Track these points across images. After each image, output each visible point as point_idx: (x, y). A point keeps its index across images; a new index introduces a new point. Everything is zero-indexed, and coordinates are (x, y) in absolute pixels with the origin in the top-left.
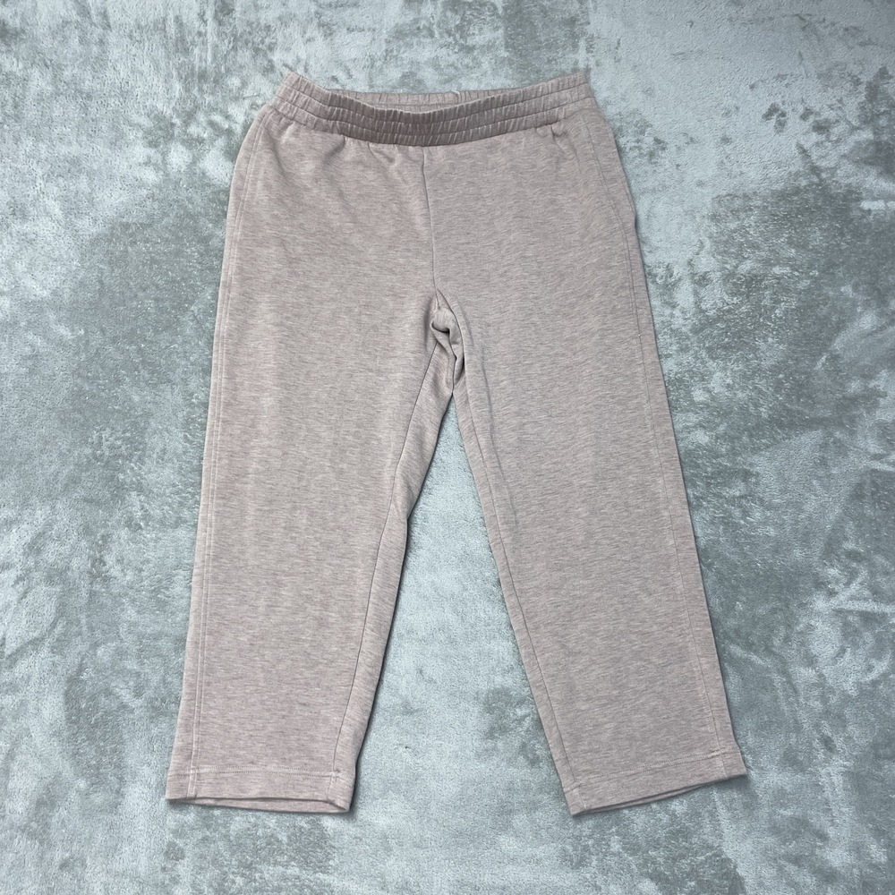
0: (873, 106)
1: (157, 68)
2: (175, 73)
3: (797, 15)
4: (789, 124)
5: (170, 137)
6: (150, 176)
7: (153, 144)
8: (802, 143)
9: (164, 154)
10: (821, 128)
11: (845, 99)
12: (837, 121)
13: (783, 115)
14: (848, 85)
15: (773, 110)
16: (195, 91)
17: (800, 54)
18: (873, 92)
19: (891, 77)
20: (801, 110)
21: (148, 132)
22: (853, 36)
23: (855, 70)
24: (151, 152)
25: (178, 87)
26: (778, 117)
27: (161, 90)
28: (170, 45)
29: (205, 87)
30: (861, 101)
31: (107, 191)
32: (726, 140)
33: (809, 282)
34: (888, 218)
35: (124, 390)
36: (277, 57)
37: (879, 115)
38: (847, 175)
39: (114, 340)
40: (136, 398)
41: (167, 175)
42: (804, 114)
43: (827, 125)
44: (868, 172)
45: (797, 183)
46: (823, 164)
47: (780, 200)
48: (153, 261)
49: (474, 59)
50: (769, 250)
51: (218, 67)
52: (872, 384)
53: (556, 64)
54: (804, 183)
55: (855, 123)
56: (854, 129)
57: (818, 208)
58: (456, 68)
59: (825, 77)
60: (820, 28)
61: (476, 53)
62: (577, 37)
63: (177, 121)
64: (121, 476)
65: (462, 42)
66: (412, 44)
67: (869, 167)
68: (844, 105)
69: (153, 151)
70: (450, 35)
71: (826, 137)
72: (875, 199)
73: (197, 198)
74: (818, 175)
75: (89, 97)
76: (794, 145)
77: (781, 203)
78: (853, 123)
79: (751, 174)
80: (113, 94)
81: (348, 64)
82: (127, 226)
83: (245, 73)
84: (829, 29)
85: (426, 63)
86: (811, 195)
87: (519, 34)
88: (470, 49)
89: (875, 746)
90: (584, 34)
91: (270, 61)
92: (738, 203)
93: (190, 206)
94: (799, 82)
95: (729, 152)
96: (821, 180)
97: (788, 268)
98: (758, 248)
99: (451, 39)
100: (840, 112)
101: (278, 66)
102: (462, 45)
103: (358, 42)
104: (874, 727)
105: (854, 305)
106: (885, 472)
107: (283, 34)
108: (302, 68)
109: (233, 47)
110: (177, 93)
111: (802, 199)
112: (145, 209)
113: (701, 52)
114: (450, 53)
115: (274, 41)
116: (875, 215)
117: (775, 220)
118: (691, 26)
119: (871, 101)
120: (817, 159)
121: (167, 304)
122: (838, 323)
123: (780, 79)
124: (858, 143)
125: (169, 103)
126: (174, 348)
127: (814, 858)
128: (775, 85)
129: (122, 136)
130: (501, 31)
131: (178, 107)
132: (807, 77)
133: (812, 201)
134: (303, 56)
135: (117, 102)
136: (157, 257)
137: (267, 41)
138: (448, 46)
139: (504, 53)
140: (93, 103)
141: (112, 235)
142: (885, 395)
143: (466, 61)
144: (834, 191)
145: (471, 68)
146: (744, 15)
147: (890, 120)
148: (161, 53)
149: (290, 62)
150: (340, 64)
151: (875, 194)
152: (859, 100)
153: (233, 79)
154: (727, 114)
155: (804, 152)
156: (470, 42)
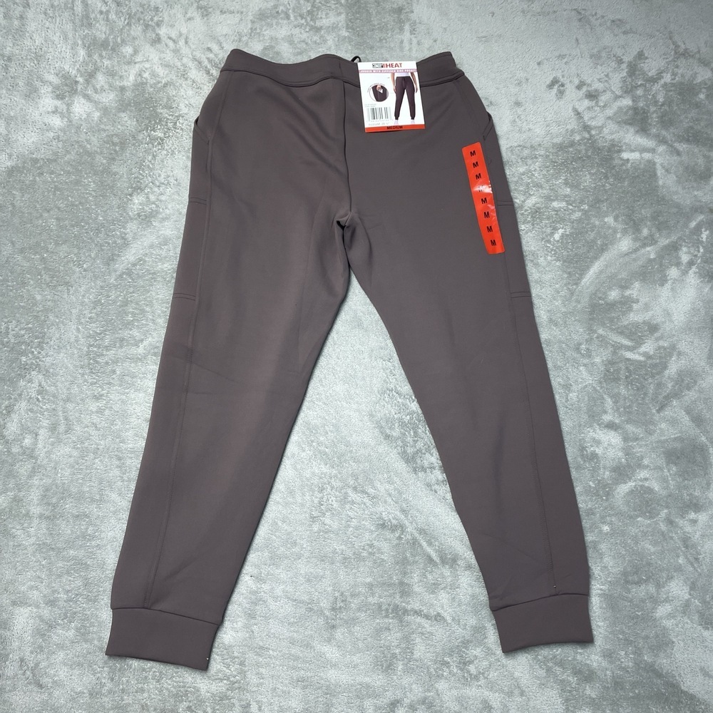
0: (633, 80)
1: (66, 38)
2: (80, 42)
3: (575, 10)
4: (567, 93)
5: (74, 92)
6: (57, 122)
7: (60, 97)
8: (577, 107)
9: (69, 105)
10: (592, 96)
11: (610, 74)
12: (604, 91)
13: (563, 85)
14: (613, 63)
15: (555, 82)
16: (96, 57)
17: (577, 40)
18: (633, 70)
19: (647, 58)
20: (576, 82)
21: (56, 88)
22: (618, 26)
23: (619, 52)
24: (58, 103)
25: (82, 53)
26: (559, 87)
27: (68, 55)
28: (77, 21)
29: (104, 53)
30: (624, 76)
31: (21, 133)
32: (518, 104)
33: (580, 214)
34: (642, 166)
35: (28, 290)
36: (163, 31)
37: (637, 87)
38: (611, 132)
39: (22, 251)
40: (38, 297)
41: (70, 122)
42: (578, 86)
43: (596, 94)
44: (628, 130)
45: (572, 138)
46: (593, 124)
47: (559, 151)
48: (56, 188)
49: (321, 37)
50: (550, 189)
51: (115, 38)
52: (628, 293)
53: (386, 43)
54: (577, 138)
55: (619, 93)
56: (617, 97)
57: (588, 157)
58: (307, 43)
59: (596, 58)
60: (593, 19)
61: (322, 32)
62: (403, 22)
63: (80, 79)
64: (24, 359)
65: (312, 23)
66: (272, 24)
67: (628, 127)
68: (610, 79)
69: (60, 102)
70: (302, 18)
71: (596, 103)
72: (632, 151)
73: (94, 140)
74: (589, 132)
75: (9, 59)
76: (570, 109)
77: (560, 153)
78: (617, 92)
79: (536, 130)
80: (29, 57)
81: (220, 38)
82: (36, 161)
83: (137, 43)
84: (599, 20)
85: (283, 39)
86: (583, 147)
87: (357, 19)
88: (318, 29)
89: (625, 574)
90: (409, 20)
91: (157, 35)
92: (526, 152)
93: (89, 146)
94: (575, 61)
95: (520, 113)
96: (591, 136)
97: (564, 203)
98: (541, 187)
99: (303, 21)
100: (606, 84)
101: (164, 39)
102: (312, 26)
103: (229, 22)
104: (625, 559)
105: (615, 231)
106: (636, 361)
107: (169, 14)
108: (183, 41)
109: (128, 23)
110: (81, 57)
111: (576, 150)
112: (51, 147)
113: (500, 36)
114: (303, 31)
115: (161, 19)
116: (633, 163)
117: (555, 166)
118: (492, 16)
119: (630, 76)
120: (589, 120)
121: (67, 222)
122: (602, 245)
123: (560, 58)
124: (620, 108)
125: (75, 65)
126: (71, 258)
127: (575, 662)
128: (557, 63)
129: (36, 90)
130: (343, 16)
131: (81, 69)
132: (582, 57)
133: (584, 152)
134: (184, 31)
135: (32, 64)
136: (60, 186)
137: (156, 19)
138: (300, 26)
139: (345, 33)
140: (13, 64)
141: (24, 167)
142: (637, 301)
143: (315, 38)
144: (601, 144)
145: (319, 44)
146: (534, 9)
147: (645, 91)
148: (69, 27)
149: (173, 36)
150: (213, 38)
151: (632, 148)
152: (621, 76)
153: (127, 47)
154: (519, 84)
155: (578, 114)
156: (318, 24)
